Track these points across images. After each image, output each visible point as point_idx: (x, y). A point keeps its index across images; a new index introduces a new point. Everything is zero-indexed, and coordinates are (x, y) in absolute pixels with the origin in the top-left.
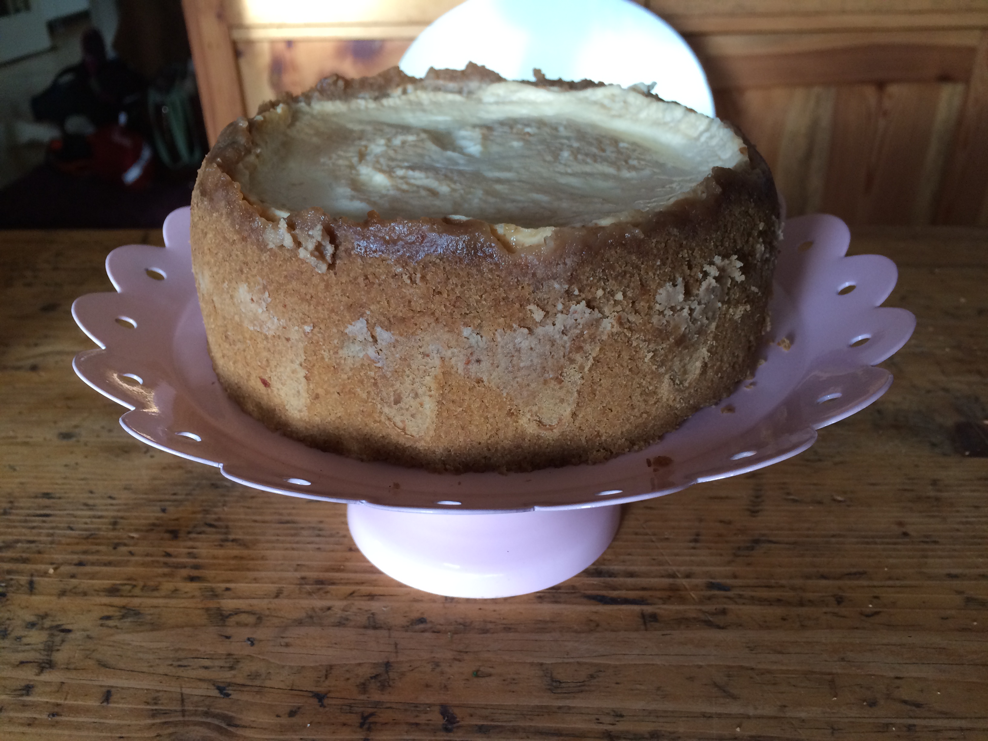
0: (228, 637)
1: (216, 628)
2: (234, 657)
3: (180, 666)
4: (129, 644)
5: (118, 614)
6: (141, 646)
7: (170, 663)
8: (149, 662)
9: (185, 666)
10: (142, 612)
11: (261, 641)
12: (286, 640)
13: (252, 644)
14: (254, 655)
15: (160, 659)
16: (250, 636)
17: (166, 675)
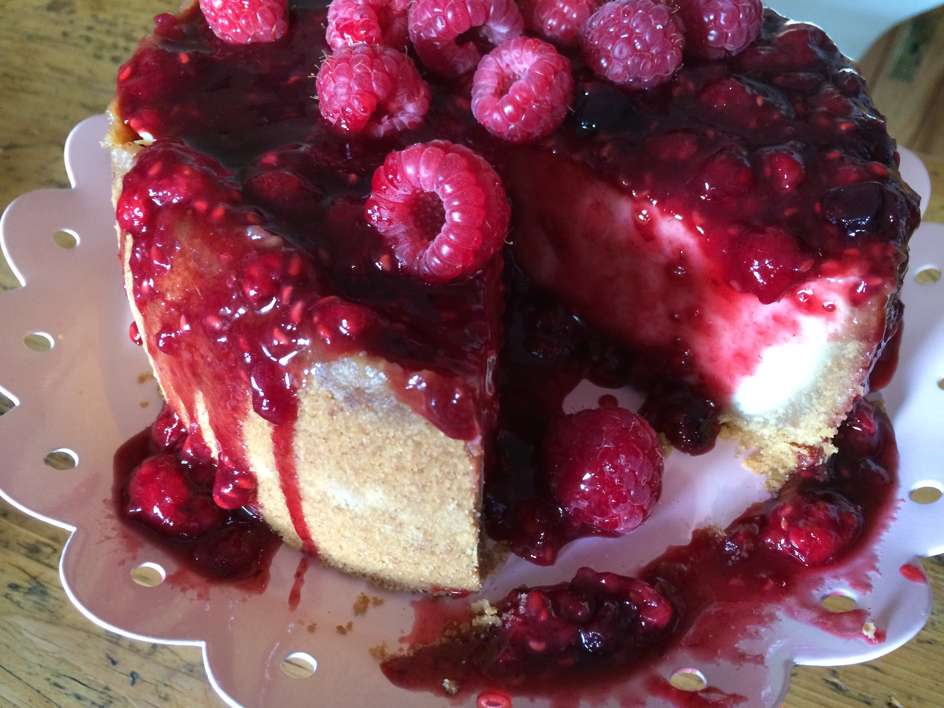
0: (114, 663)
1: (108, 643)
2: (111, 693)
3: (56, 685)
4: (21, 633)
5: (26, 585)
6: (31, 641)
7: (48, 676)
8: (30, 667)
9: (60, 687)
10: (49, 591)
11: (144, 681)
12: (168, 691)
13: (133, 683)
14: (130, 700)
15: (41, 666)
16: (135, 670)
17: (39, 692)
